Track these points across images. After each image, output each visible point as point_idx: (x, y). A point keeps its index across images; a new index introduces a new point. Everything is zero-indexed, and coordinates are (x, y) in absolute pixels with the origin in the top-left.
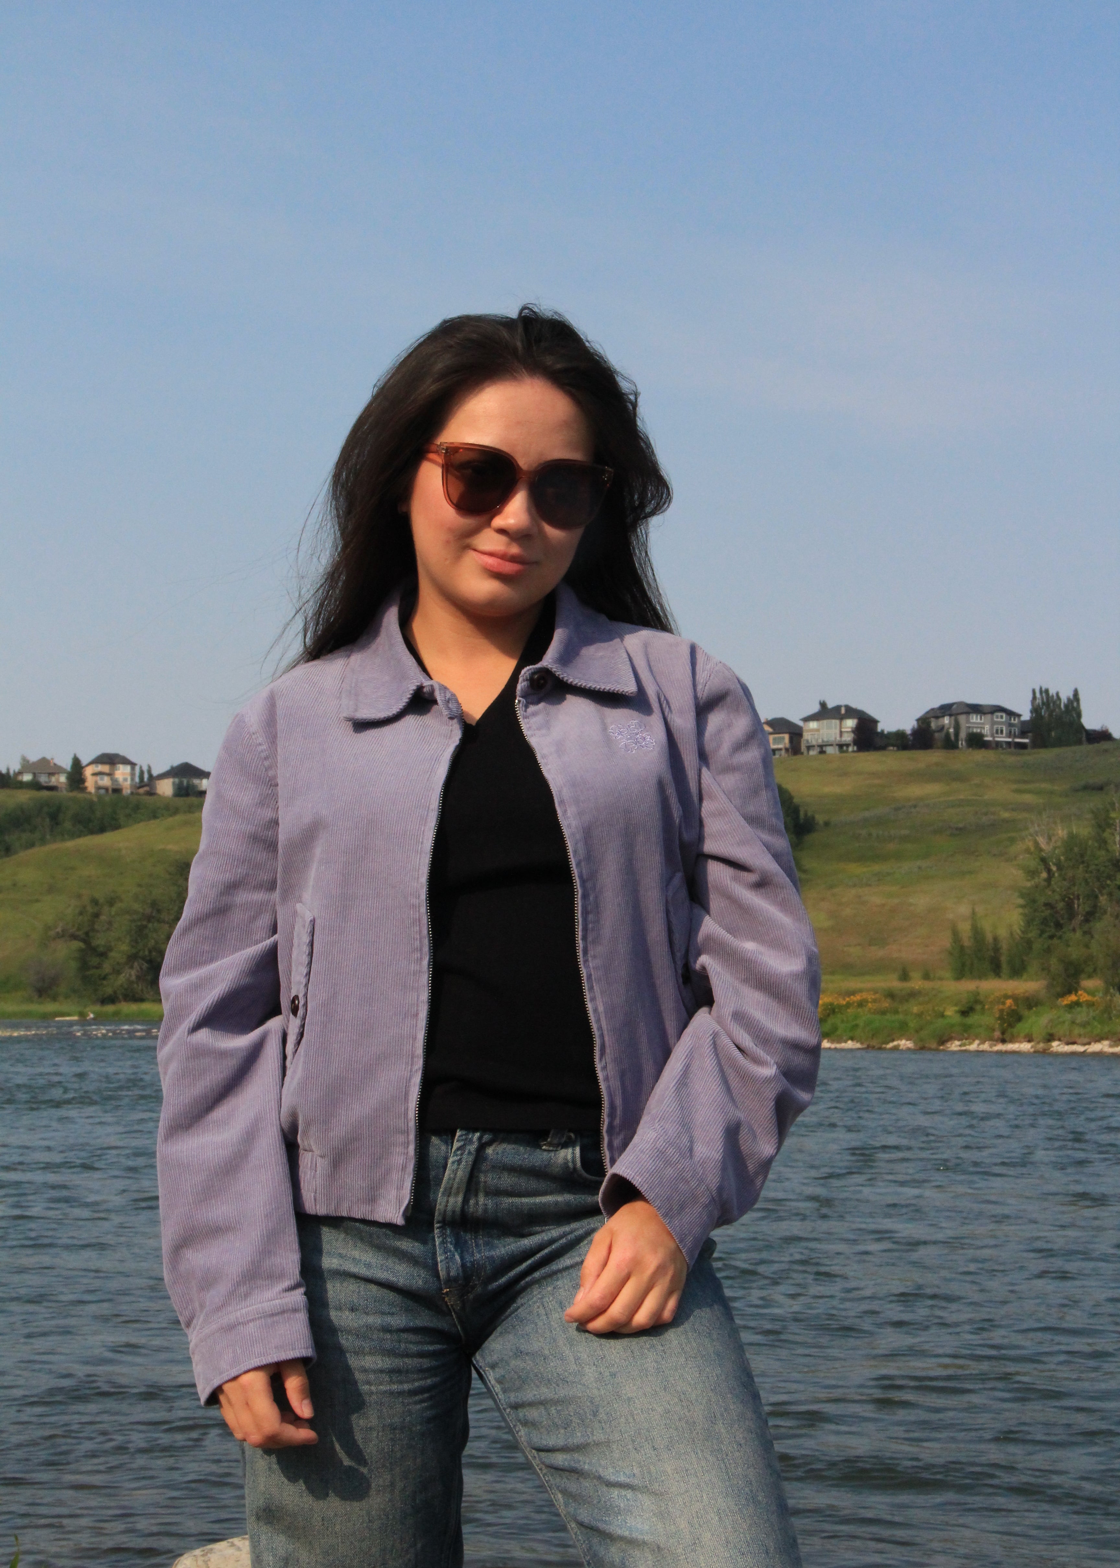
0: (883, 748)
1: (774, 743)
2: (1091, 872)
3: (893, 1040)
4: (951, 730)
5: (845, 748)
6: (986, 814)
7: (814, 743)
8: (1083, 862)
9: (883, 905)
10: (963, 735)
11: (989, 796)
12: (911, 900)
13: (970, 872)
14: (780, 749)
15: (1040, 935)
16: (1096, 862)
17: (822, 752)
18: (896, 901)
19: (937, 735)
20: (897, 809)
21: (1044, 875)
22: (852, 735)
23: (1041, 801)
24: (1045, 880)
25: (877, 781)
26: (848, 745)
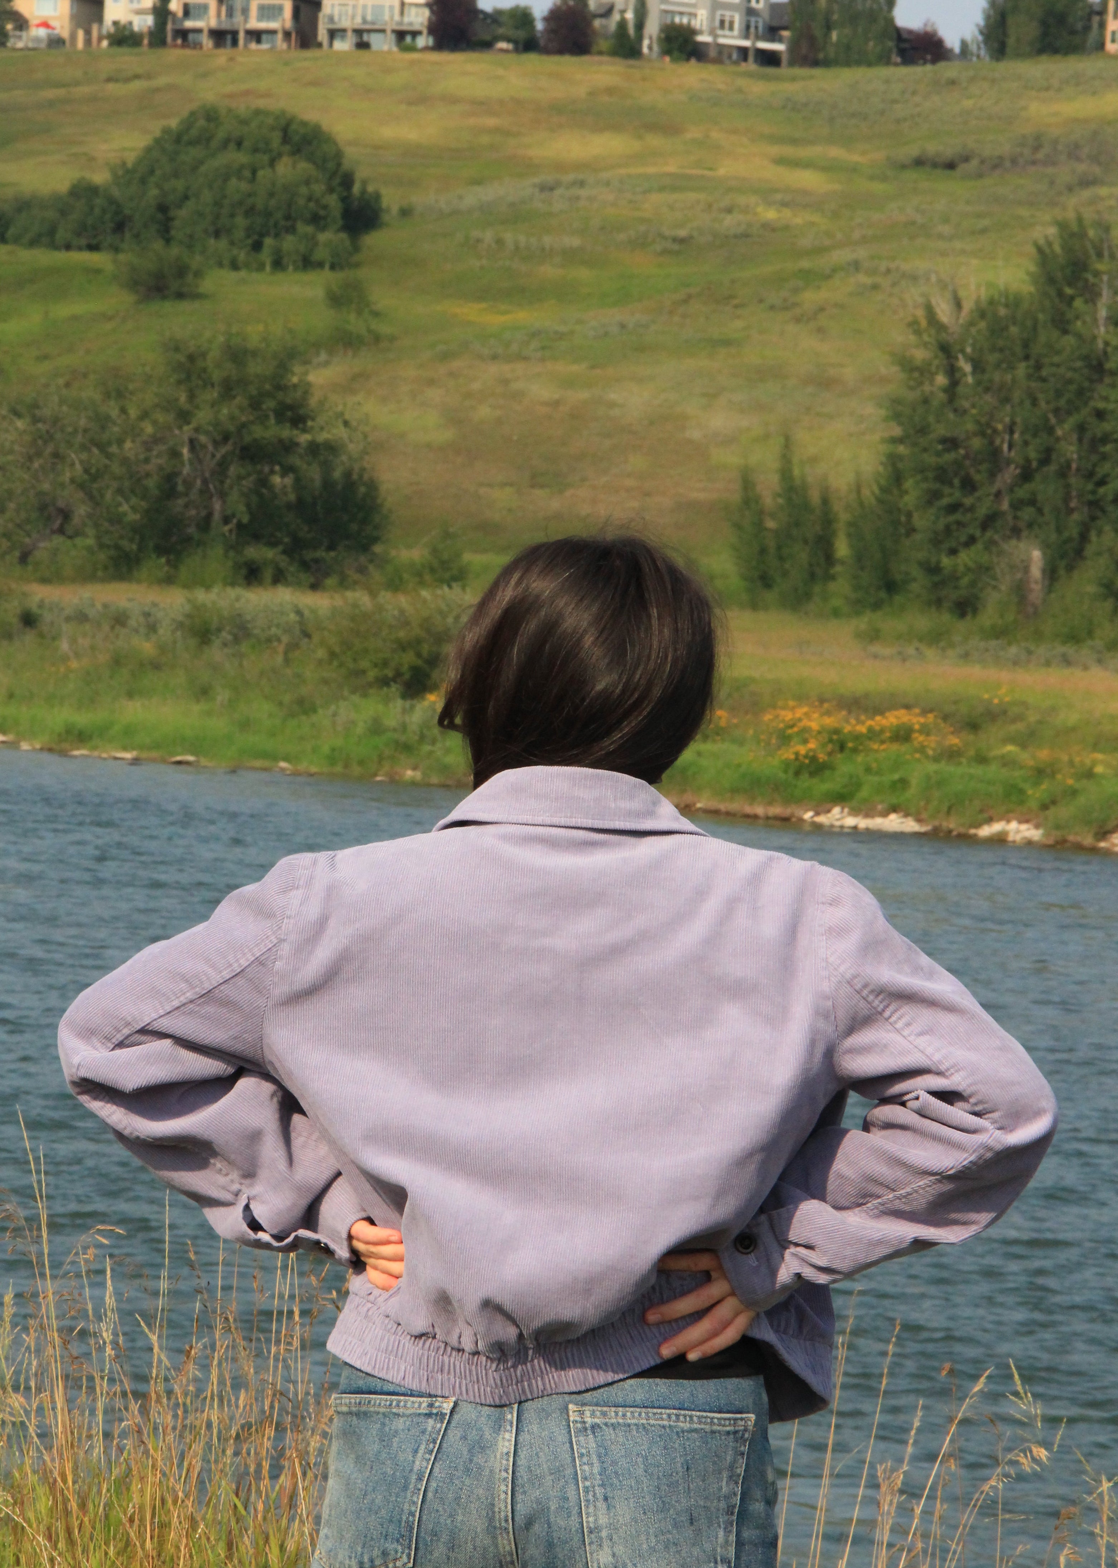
0: (486, 45)
1: (260, 18)
2: (1044, 380)
3: (990, 820)
4: (630, 15)
5: (408, 39)
6: (729, 210)
7: (346, 23)
8: (1027, 357)
9: (557, 403)
10: (652, 28)
11: (725, 169)
12: (613, 396)
13: (727, 343)
14: (273, 32)
15: (930, 503)
16: (1056, 359)
17: (363, 45)
18: (584, 395)
19: (597, 23)
20: (547, 188)
21: (941, 380)
22: (427, 12)
23: (837, 187)
24: (945, 390)
25: (491, 122)
26: (415, 34)
